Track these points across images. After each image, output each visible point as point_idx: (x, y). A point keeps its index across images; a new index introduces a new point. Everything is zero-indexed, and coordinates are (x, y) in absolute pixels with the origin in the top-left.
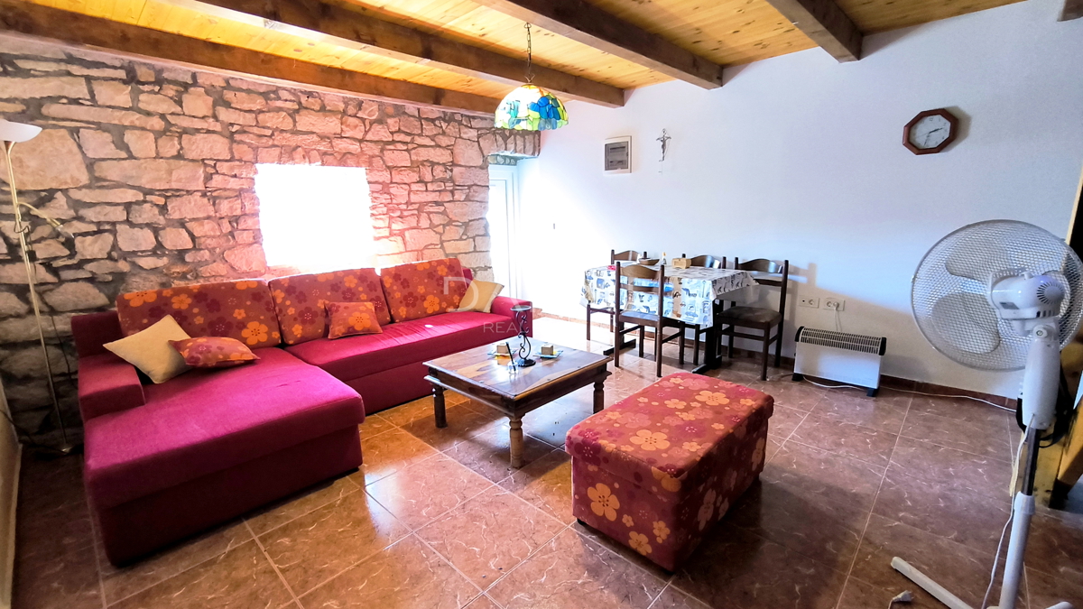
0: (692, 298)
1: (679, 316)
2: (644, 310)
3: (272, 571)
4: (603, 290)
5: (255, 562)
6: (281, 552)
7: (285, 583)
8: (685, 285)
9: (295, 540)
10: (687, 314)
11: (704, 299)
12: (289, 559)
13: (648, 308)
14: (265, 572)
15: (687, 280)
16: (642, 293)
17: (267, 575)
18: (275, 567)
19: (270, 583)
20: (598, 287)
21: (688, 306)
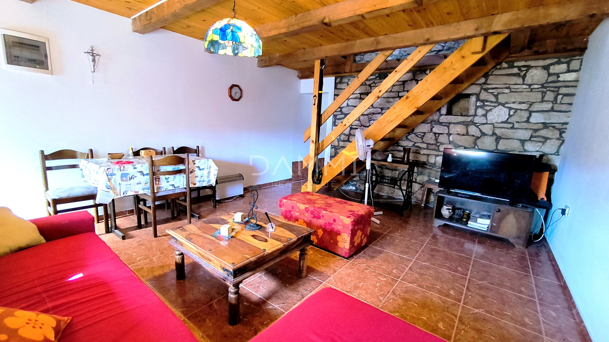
0: (202, 171)
1: (195, 184)
2: (171, 188)
3: (460, 320)
4: (129, 182)
5: (463, 331)
6: (448, 323)
7: (459, 312)
8: (197, 165)
9: (437, 321)
10: (199, 182)
11: (208, 170)
12: (448, 317)
13: (173, 185)
14: (463, 323)
15: (198, 161)
16: (167, 176)
17: (463, 321)
18: (457, 321)
19: (465, 318)
20: (122, 180)
21: (199, 177)
